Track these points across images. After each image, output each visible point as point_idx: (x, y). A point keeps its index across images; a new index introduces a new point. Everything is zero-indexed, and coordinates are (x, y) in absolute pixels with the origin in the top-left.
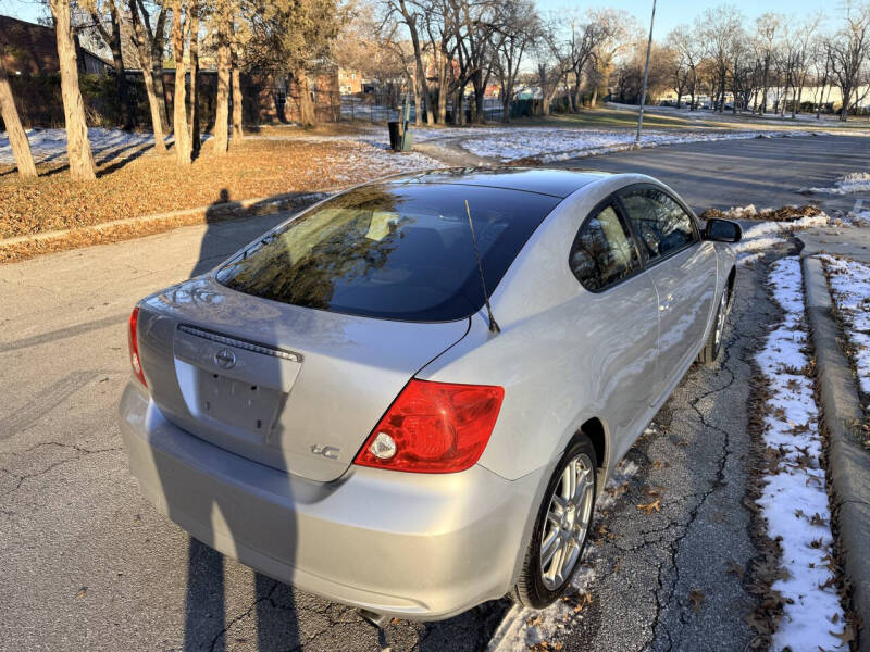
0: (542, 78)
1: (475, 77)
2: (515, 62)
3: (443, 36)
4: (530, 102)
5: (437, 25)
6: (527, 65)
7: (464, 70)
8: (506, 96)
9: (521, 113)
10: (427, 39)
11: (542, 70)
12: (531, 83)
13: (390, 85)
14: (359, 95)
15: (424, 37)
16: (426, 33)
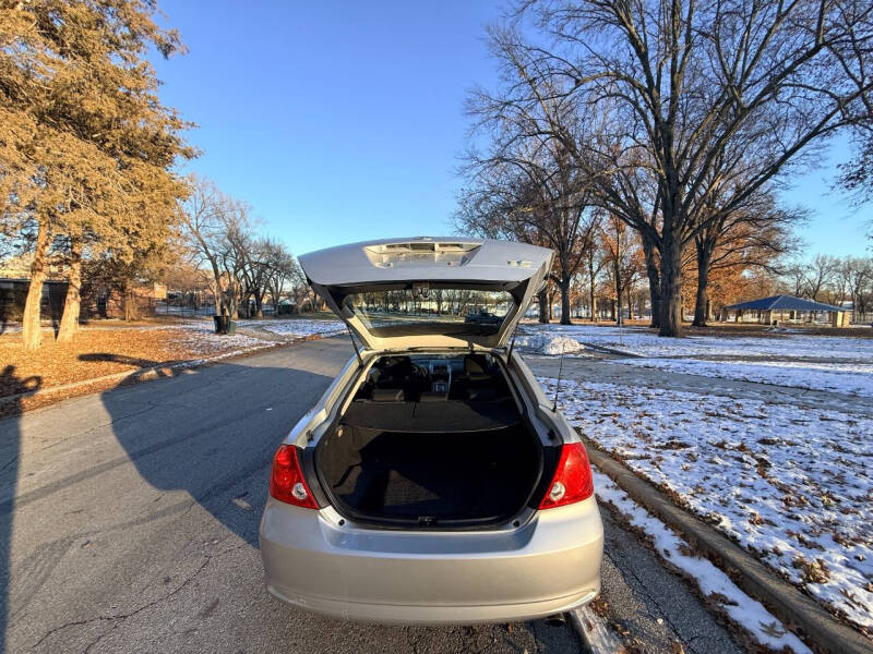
0: (295, 294)
1: (256, 292)
2: (279, 285)
3: (235, 268)
4: (289, 306)
5: (231, 263)
6: (288, 286)
7: (248, 288)
8: (274, 302)
9: (285, 312)
10: (224, 269)
11: (295, 290)
12: (289, 295)
13: (192, 295)
14: (164, 300)
15: (221, 268)
16: (223, 267)
